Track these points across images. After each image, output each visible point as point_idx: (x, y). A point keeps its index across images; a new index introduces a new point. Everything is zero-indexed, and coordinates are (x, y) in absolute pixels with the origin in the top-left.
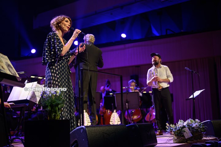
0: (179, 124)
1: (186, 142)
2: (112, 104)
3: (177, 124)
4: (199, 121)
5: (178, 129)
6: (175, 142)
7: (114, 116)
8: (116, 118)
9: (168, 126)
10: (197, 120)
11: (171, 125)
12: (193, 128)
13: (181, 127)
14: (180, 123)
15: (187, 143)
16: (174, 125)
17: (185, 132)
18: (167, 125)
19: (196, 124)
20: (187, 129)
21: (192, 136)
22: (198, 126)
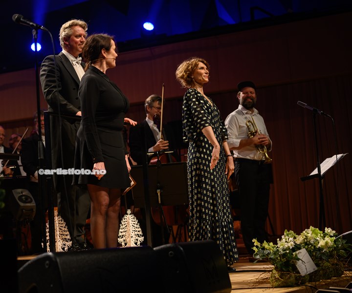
0: (284, 240)
1: (303, 284)
3: (280, 240)
4: (334, 232)
5: (282, 252)
6: (276, 284)
7: (128, 224)
9: (257, 247)
10: (328, 230)
11: (265, 245)
12: (320, 249)
13: (288, 248)
14: (287, 237)
15: (304, 287)
16: (271, 244)
17: (298, 259)
18: (255, 244)
19: (327, 239)
20: (303, 254)
21: (316, 269)
22: (331, 243)
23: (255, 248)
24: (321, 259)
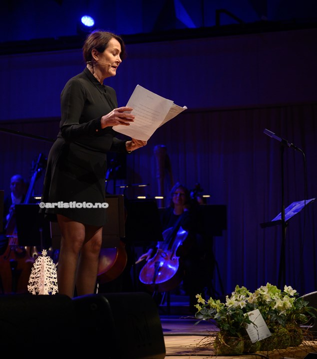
0: (233, 298)
1: (252, 352)
2: (41, 230)
3: (229, 297)
4: (295, 291)
5: (231, 313)
6: (219, 351)
7: (43, 268)
8: (46, 274)
9: (201, 304)
11: (211, 302)
12: (276, 312)
13: (239, 308)
14: (238, 295)
15: (254, 357)
16: (219, 301)
17: (250, 322)
18: (199, 301)
19: (286, 299)
20: (255, 316)
21: (270, 334)
22: (289, 305)
23: (198, 306)
24: (277, 323)
